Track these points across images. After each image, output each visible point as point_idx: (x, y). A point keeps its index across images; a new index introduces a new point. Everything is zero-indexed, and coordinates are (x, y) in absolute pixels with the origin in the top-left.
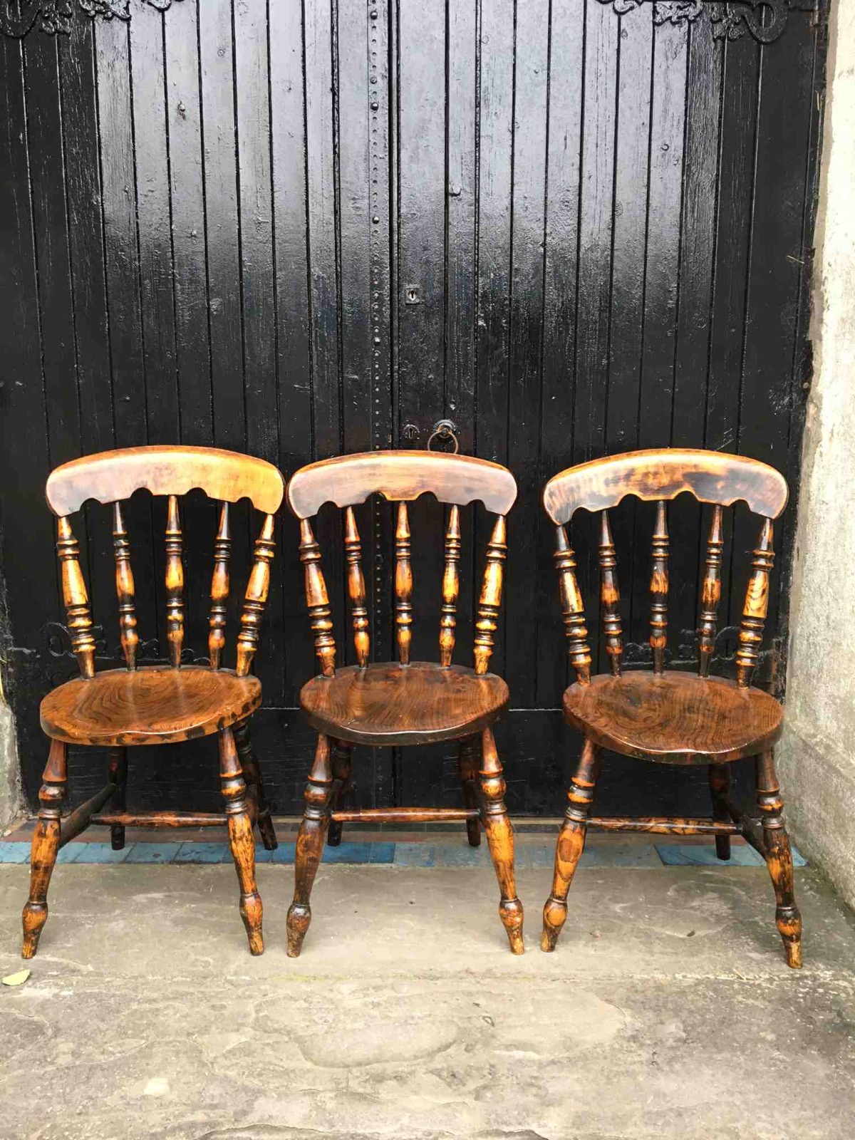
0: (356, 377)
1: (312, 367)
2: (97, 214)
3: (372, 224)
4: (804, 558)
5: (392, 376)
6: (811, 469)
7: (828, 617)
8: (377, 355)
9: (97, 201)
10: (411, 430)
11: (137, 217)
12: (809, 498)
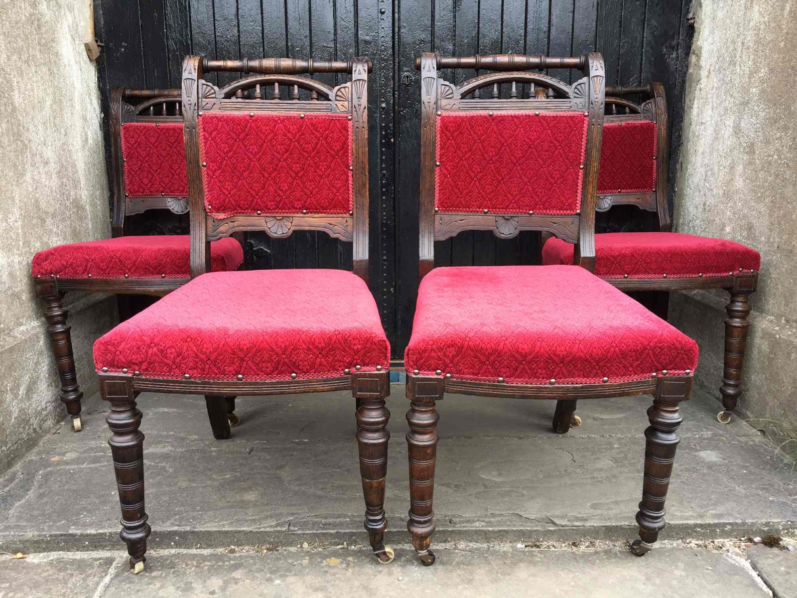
0: (368, 38)
4: (686, 167)
5: (394, 37)
6: (692, 102)
7: (704, 204)
8: (383, 21)
10: (407, 77)
12: (691, 124)
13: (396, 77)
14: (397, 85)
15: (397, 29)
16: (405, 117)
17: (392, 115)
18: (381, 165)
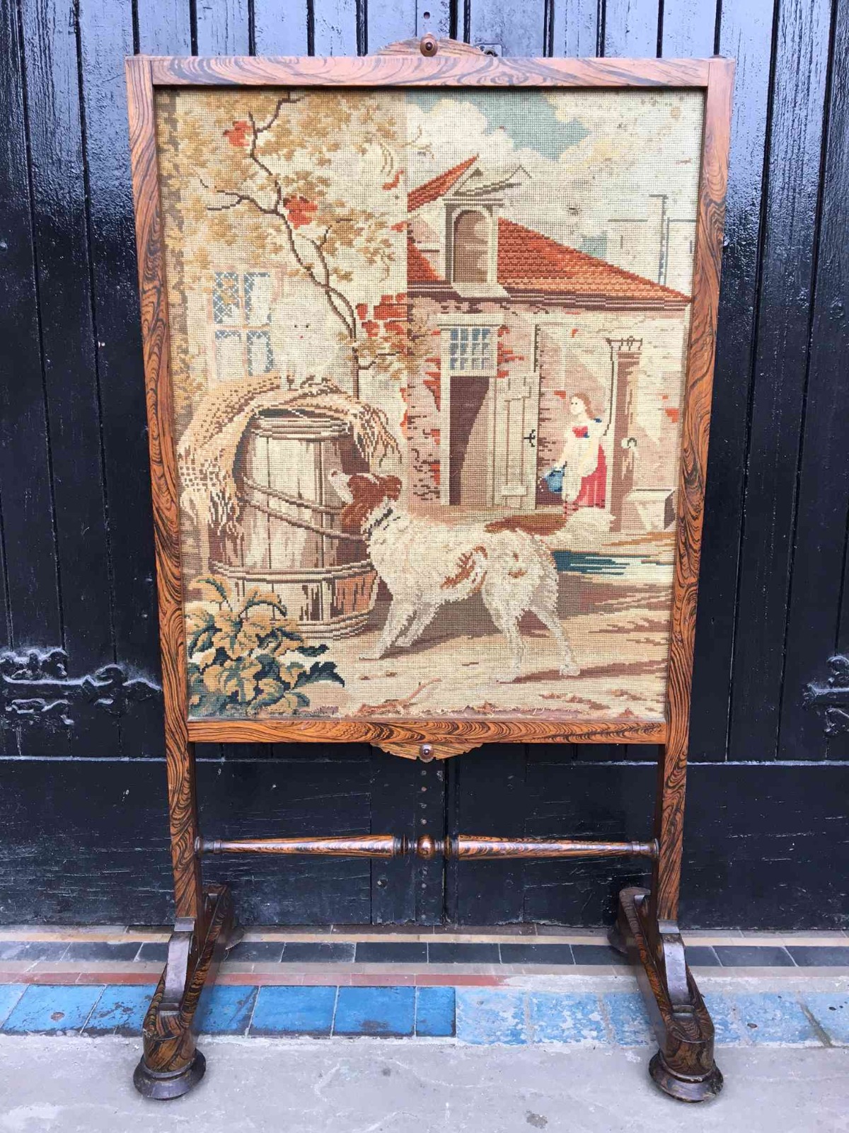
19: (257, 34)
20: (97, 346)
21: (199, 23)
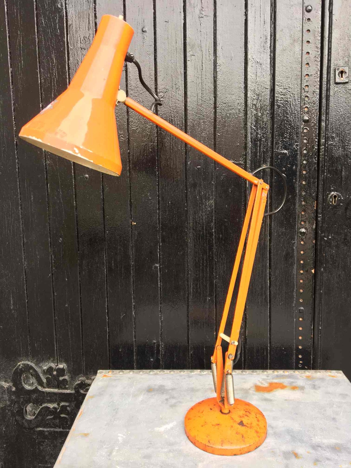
0: (285, 151)
1: (246, 144)
2: (61, 18)
3: (306, 13)
5: (319, 149)
8: (305, 131)
9: (62, 5)
10: (335, 197)
11: (96, 17)
13: (320, 196)
14: (320, 206)
15: (323, 141)
16: (330, 243)
17: (314, 242)
18: (298, 300)
19: (218, 67)
20: (132, 224)
21: (188, 63)
